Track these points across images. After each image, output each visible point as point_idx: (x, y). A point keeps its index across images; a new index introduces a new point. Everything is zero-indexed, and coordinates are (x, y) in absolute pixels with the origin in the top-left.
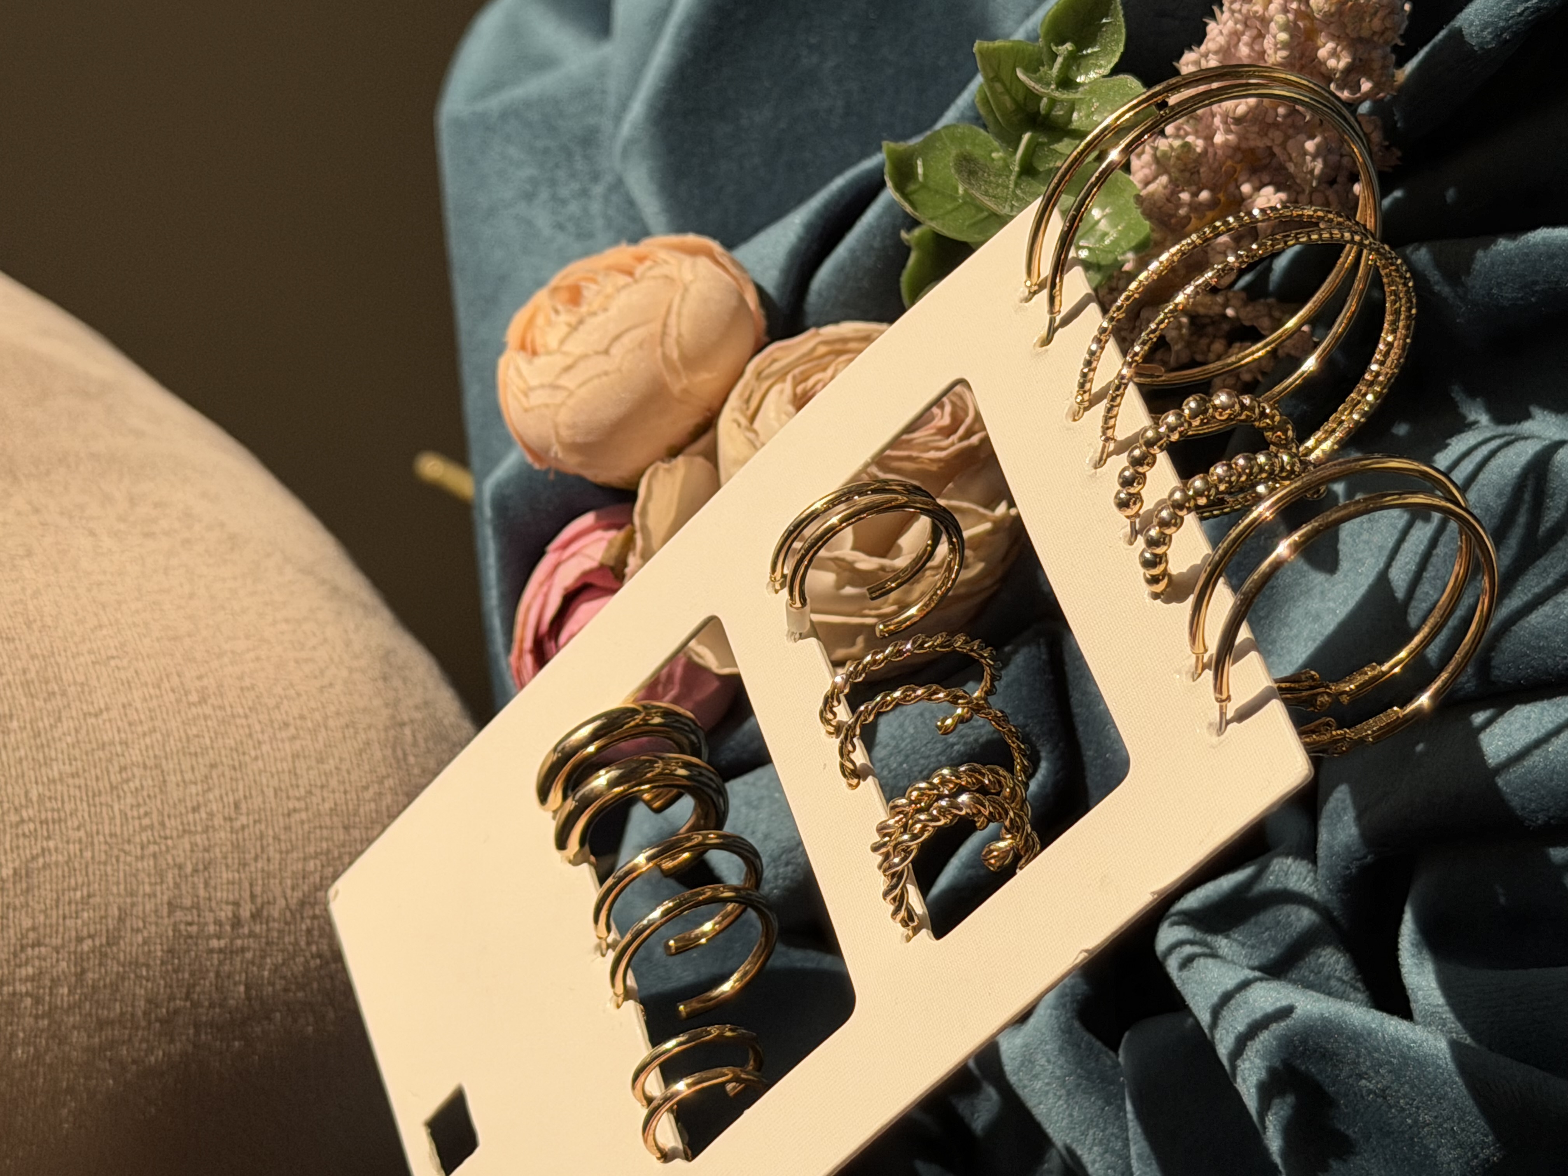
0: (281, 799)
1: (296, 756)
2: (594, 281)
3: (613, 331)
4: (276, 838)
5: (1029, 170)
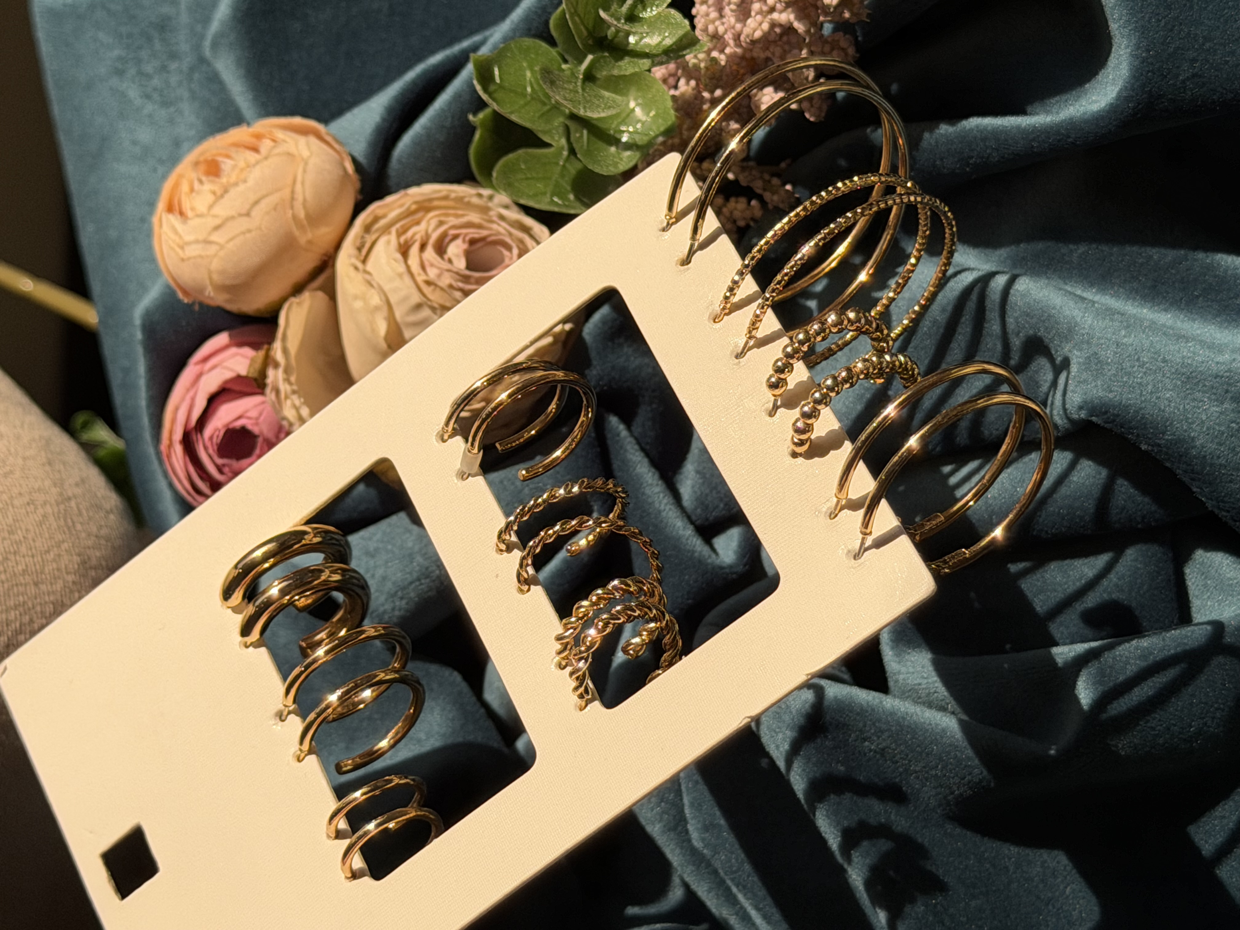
2: (228, 157)
3: (252, 198)
5: (589, 77)
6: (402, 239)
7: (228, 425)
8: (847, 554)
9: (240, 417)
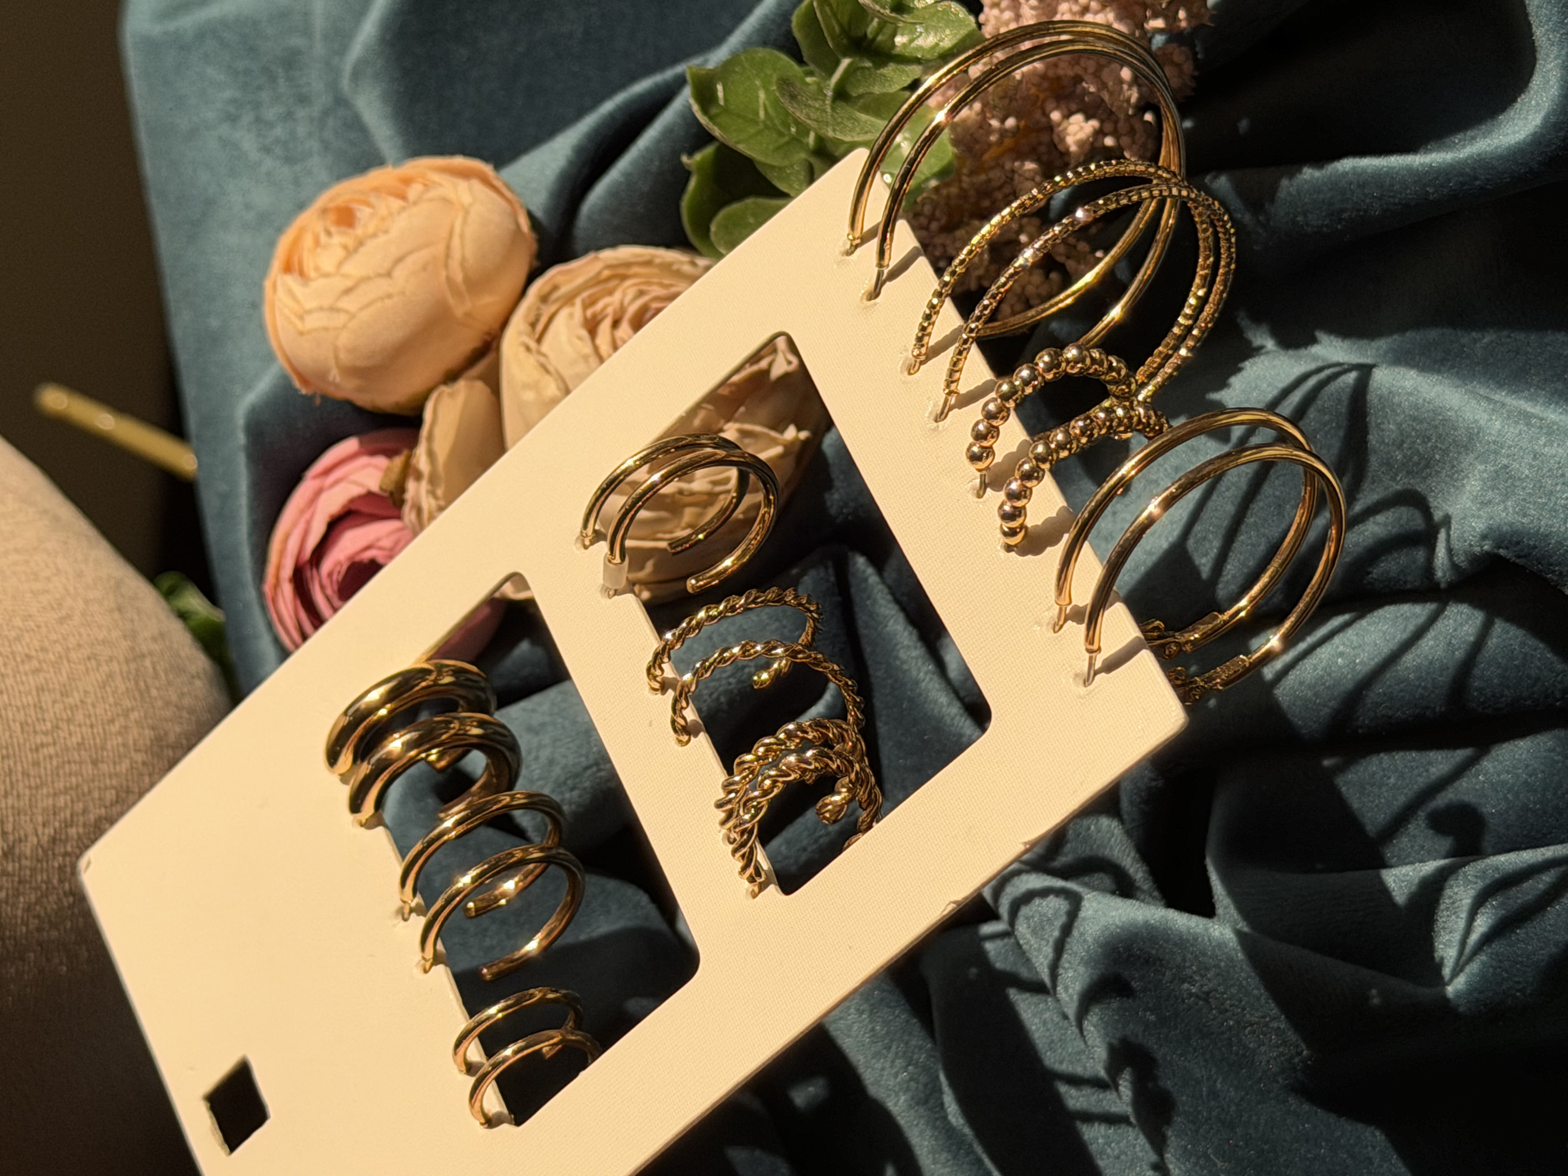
0: (28, 734)
1: (40, 689)
2: (366, 203)
3: (395, 253)
4: (25, 774)
5: (841, 95)
6: (589, 313)
7: (351, 558)
9: (368, 548)
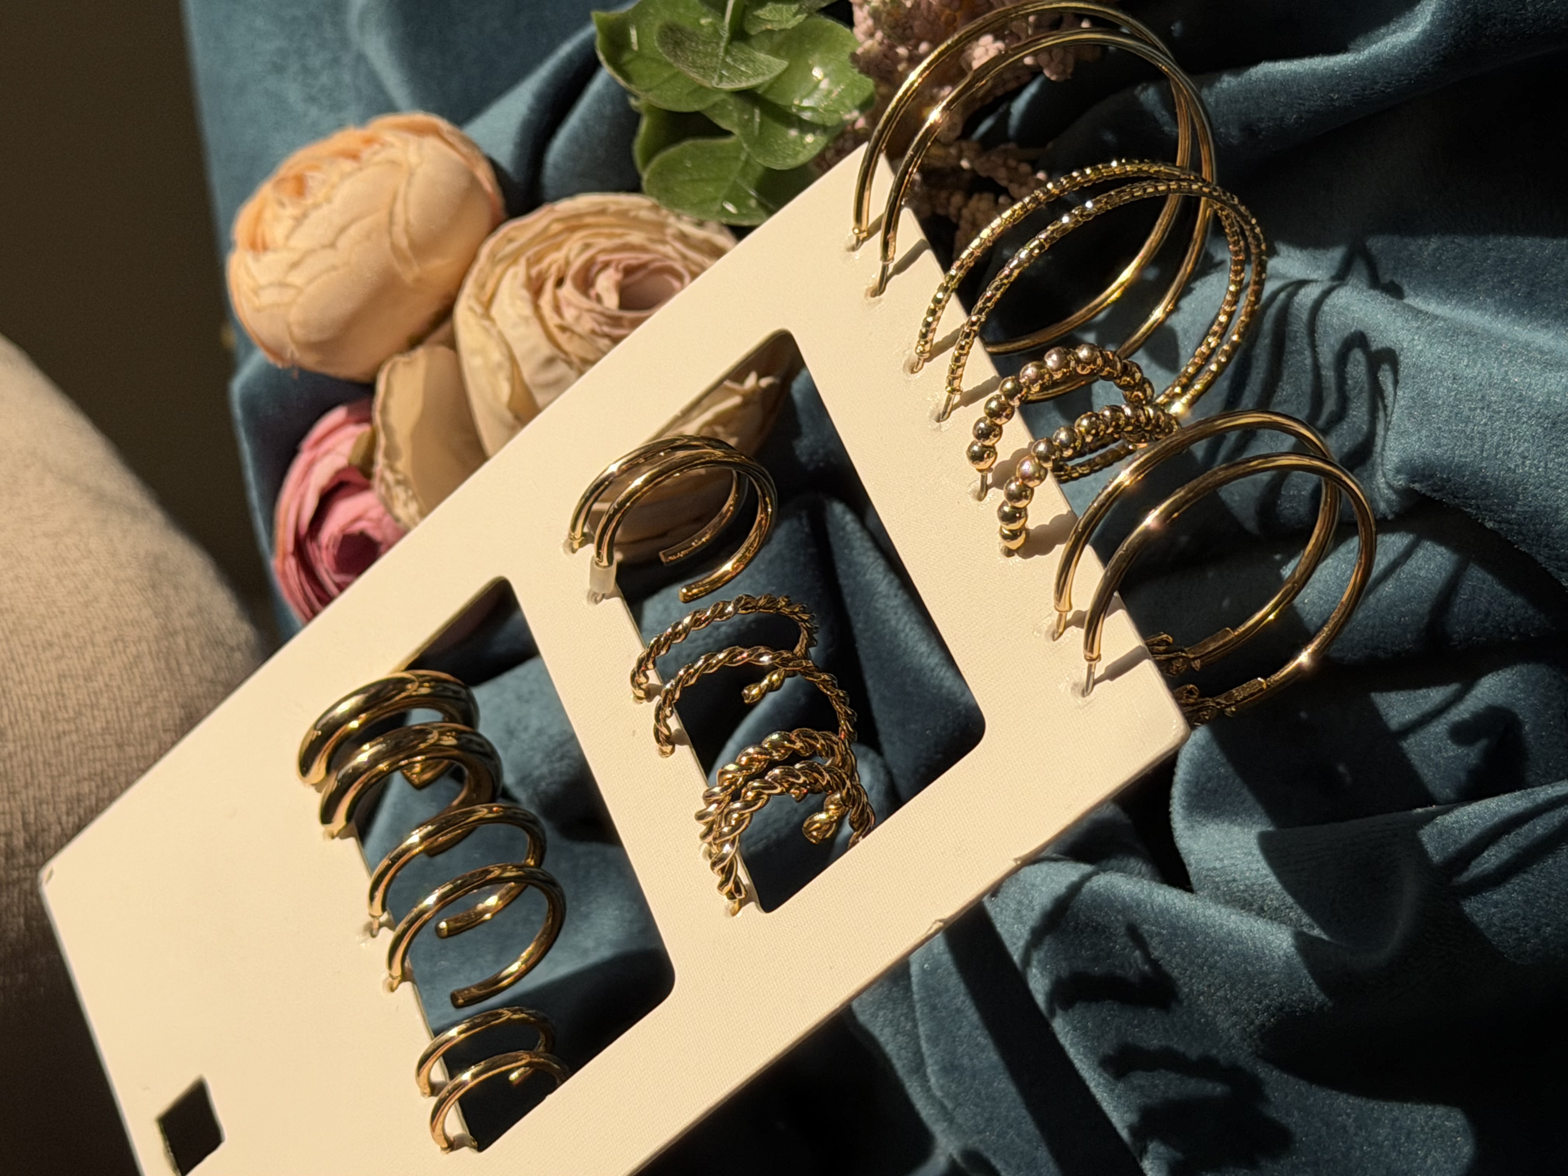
2: (319, 169)
3: (339, 222)
5: (739, 34)
6: (534, 272)
7: (343, 530)
8: (1072, 689)
9: (358, 519)
